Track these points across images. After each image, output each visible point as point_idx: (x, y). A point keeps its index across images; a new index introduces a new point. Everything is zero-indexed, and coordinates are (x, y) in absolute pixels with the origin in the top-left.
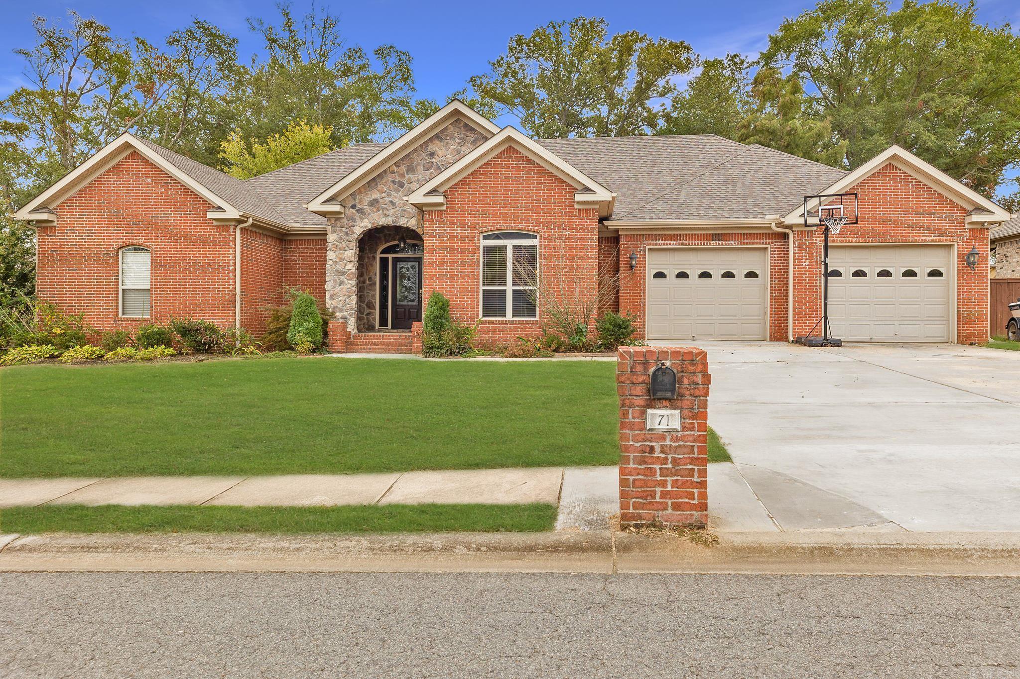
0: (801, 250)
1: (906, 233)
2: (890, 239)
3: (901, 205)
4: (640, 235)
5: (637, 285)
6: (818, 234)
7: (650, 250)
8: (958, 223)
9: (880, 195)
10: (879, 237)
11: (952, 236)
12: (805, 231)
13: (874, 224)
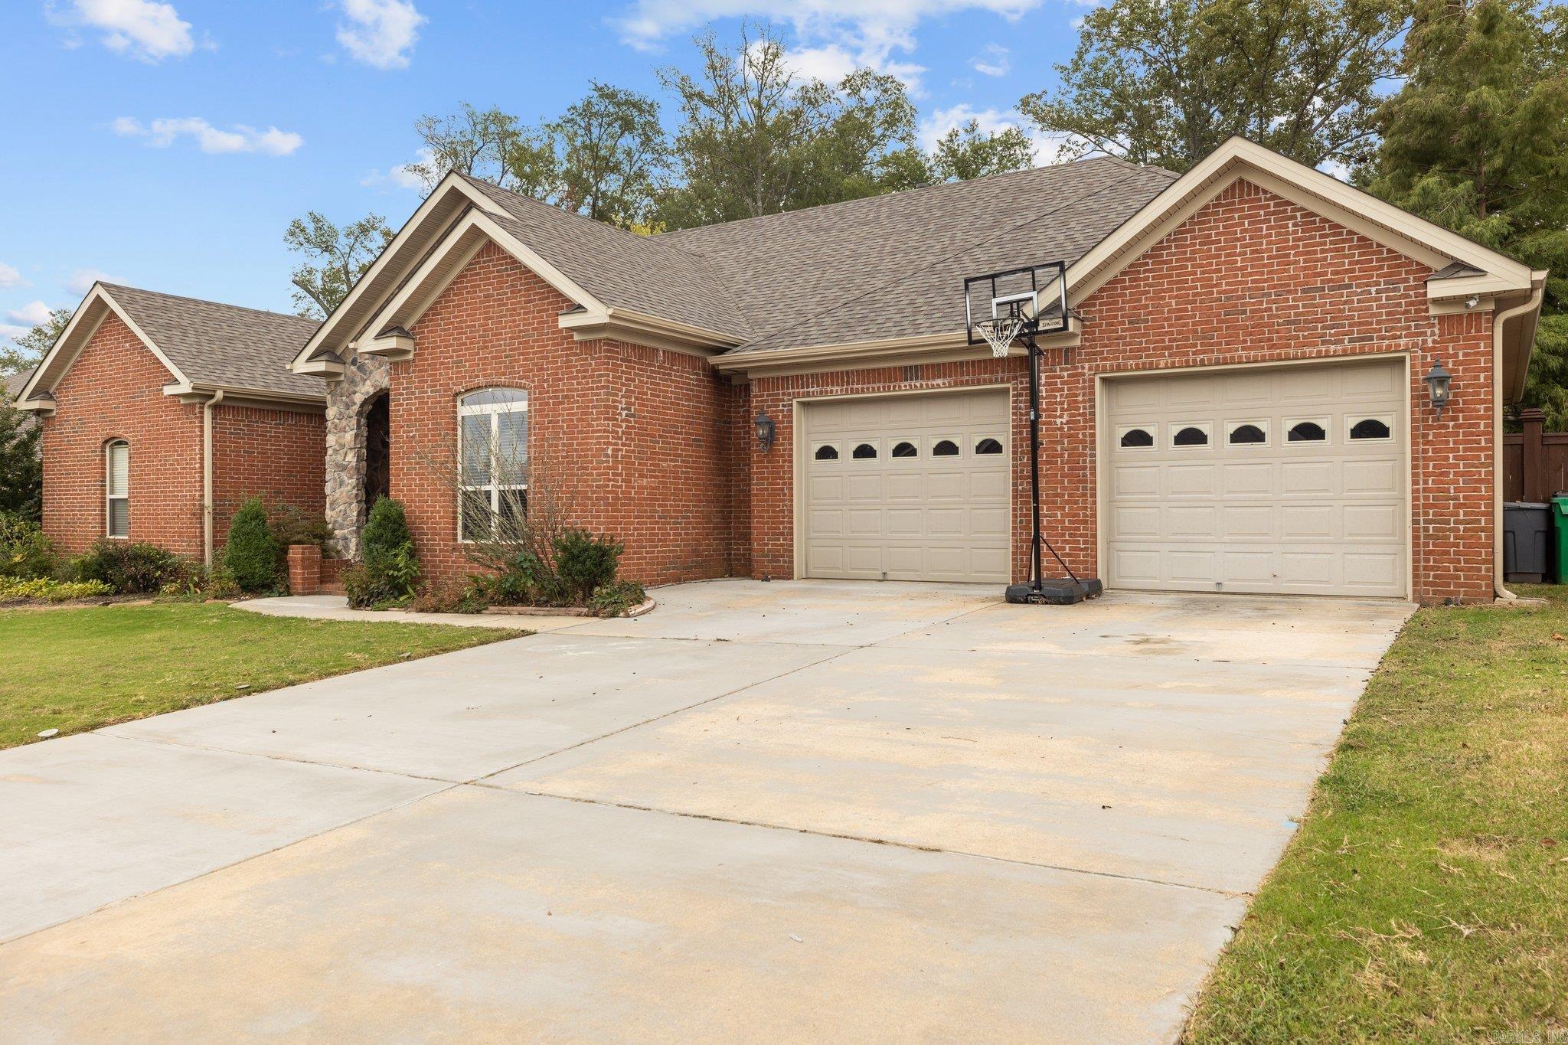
0: (1053, 390)
1: (1280, 338)
2: (1243, 355)
3: (1270, 272)
4: (783, 378)
5: (778, 473)
6: (1087, 354)
7: (804, 405)
8: (1412, 304)
9: (1219, 256)
10: (1219, 351)
11: (1395, 337)
12: (1060, 350)
13: (1206, 323)
